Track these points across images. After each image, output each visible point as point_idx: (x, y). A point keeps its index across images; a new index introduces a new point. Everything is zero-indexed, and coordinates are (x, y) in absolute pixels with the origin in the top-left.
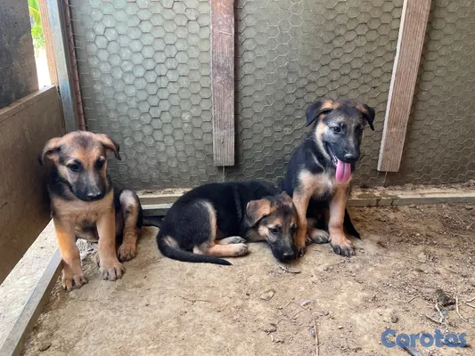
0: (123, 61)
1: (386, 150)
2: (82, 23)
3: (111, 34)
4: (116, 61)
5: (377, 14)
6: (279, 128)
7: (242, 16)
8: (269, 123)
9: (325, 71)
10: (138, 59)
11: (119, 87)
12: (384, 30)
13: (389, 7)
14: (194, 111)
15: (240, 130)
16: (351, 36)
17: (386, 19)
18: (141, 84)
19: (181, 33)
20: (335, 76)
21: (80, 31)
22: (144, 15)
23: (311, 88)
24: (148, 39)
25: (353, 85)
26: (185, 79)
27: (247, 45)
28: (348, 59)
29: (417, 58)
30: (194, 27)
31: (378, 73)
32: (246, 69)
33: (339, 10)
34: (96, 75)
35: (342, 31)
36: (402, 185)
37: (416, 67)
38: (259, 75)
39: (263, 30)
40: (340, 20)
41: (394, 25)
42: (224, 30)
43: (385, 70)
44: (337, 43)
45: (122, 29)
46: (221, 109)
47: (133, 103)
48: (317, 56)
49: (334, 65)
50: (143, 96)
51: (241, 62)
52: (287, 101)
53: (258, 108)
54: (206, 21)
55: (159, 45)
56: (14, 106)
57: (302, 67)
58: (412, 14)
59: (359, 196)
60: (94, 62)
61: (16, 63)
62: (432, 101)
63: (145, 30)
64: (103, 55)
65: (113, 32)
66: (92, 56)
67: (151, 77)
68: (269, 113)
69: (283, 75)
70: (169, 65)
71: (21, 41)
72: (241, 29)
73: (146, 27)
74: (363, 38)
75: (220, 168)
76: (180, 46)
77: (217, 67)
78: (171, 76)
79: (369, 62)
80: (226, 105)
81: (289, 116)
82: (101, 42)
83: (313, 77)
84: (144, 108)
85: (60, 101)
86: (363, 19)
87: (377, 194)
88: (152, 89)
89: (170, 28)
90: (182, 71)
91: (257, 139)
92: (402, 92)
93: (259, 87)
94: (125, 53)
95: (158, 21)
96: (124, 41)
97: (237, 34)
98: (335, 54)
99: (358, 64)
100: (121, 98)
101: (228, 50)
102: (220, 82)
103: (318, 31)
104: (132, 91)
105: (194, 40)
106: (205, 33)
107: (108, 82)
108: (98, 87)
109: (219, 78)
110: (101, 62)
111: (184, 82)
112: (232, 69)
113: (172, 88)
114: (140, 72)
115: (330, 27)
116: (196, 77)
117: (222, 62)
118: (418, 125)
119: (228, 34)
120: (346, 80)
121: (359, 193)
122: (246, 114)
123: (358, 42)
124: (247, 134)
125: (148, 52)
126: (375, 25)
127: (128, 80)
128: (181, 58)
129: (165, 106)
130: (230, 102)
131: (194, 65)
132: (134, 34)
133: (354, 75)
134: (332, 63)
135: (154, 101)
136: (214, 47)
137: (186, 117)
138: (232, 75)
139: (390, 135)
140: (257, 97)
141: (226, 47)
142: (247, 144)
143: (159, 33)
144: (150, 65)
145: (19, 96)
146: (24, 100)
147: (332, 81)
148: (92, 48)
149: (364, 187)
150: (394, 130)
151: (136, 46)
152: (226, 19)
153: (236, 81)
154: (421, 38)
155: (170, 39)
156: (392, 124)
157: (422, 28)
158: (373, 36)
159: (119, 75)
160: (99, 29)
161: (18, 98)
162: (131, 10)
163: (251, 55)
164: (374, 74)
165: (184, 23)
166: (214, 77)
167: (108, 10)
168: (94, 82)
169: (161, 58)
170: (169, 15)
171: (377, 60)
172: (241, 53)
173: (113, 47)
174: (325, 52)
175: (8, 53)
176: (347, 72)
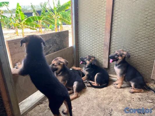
0: (86, 42)
1: (153, 73)
2: (80, 34)
3: (84, 36)
4: (85, 42)
5: (152, 35)
7: (112, 34)
9: (134, 49)
10: (89, 42)
11: (85, 47)
12: (154, 39)
14: (100, 54)
16: (142, 40)
18: (89, 47)
19: (98, 37)
20: (137, 50)
22: (91, 33)
24: (91, 38)
25: (143, 53)
27: (113, 40)
28: (141, 46)
30: (101, 36)
32: (112, 46)
33: (139, 33)
34: (81, 44)
35: (140, 39)
39: (117, 37)
40: (139, 36)
42: (107, 37)
43: (154, 50)
44: (138, 42)
45: (86, 36)
47: (87, 51)
48: (132, 45)
49: (137, 47)
50: (89, 49)
51: (111, 44)
54: (104, 35)
55: (93, 39)
56: (62, 50)
57: (128, 47)
60: (81, 42)
61: (64, 42)
63: (91, 36)
64: (83, 40)
67: (91, 46)
70: (95, 44)
71: (66, 38)
73: (91, 35)
74: (146, 41)
76: (98, 40)
78: (95, 46)
79: (149, 48)
80: (106, 54)
82: (82, 38)
83: (131, 50)
84: (89, 52)
85: (73, 49)
86: (146, 36)
87: (150, 85)
88: (91, 48)
89: (96, 36)
90: (98, 45)
94: (87, 40)
95: (94, 34)
96: (87, 38)
97: (111, 38)
98: (137, 45)
99: (145, 48)
100: (85, 49)
101: (108, 41)
103: (132, 38)
104: (87, 48)
105: (101, 39)
106: (103, 37)
107: (83, 46)
108: (81, 47)
109: (105, 47)
110: (82, 42)
111: (98, 47)
112: (109, 46)
113: (95, 48)
114: (89, 44)
115: (136, 38)
116: (100, 46)
117: (106, 44)
119: (108, 38)
120: (141, 52)
123: (145, 42)
125: (91, 41)
126: (151, 38)
127: (86, 46)
128: (98, 42)
129: (93, 52)
131: (100, 44)
132: (89, 37)
133: (143, 51)
135: (91, 51)
136: (105, 40)
137: (98, 55)
138: (109, 47)
143: (94, 37)
144: (91, 43)
146: (64, 49)
148: (81, 39)
151: (89, 39)
152: (108, 35)
153: (110, 48)
155: (96, 38)
158: (150, 41)
159: (85, 45)
160: (82, 35)
161: (63, 48)
162: (89, 32)
163: (114, 43)
164: (150, 51)
165: (99, 35)
166: (104, 47)
167: (84, 32)
168: (80, 46)
169: (93, 42)
170: (96, 33)
171: (151, 47)
172: (112, 42)
173: (85, 39)
174: (134, 44)
175: (62, 41)
176: (141, 49)
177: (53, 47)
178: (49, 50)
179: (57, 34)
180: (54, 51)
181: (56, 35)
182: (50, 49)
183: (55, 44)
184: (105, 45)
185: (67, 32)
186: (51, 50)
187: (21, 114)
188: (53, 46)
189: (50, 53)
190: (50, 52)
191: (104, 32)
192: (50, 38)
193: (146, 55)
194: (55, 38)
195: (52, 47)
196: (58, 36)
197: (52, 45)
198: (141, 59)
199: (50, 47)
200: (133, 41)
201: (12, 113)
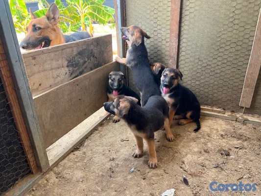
1: (243, 97)
5: (241, 39)
6: (194, 81)
7: (181, 38)
8: (189, 79)
9: (215, 61)
12: (245, 46)
13: (247, 36)
16: (227, 48)
17: (247, 41)
20: (219, 63)
23: (209, 67)
25: (228, 68)
27: (183, 49)
28: (226, 57)
30: (164, 42)
32: (181, 58)
33: (223, 36)
35: (223, 45)
36: (252, 114)
38: (187, 60)
39: (189, 44)
40: (222, 41)
41: (250, 43)
42: (174, 44)
43: (245, 62)
44: (221, 50)
48: (211, 55)
49: (220, 59)
51: (180, 55)
52: (198, 71)
54: (168, 40)
55: (152, 48)
56: (102, 67)
57: (205, 59)
59: (228, 115)
61: (105, 54)
68: (190, 75)
69: (197, 61)
70: (154, 55)
71: (108, 47)
72: (181, 43)
74: (234, 49)
79: (236, 59)
81: (198, 77)
83: (210, 63)
86: (234, 41)
87: (238, 116)
92: (252, 73)
93: (187, 65)
97: (179, 45)
98: (220, 54)
99: (231, 59)
102: (171, 62)
103: (212, 45)
106: (168, 44)
112: (176, 58)
115: (218, 44)
117: (172, 55)
120: (225, 65)
121: (230, 114)
123: (231, 50)
126: (239, 43)
133: (228, 64)
134: (218, 58)
136: (170, 49)
138: (176, 60)
139: (245, 91)
140: (185, 69)
141: (174, 50)
145: (105, 63)
146: (106, 65)
149: (233, 112)
150: (247, 89)
152: (175, 40)
153: (178, 62)
155: (156, 46)
156: (247, 86)
158: (239, 48)
163: (184, 53)
164: (239, 64)
165: (161, 41)
166: (170, 60)
170: (156, 38)
171: (241, 58)
172: (180, 52)
174: (215, 54)
175: (103, 52)
176: (225, 62)
177: (89, 63)
178: (83, 67)
179: (95, 41)
180: (91, 69)
181: (92, 42)
182: (85, 65)
183: (92, 58)
184: (171, 57)
185: (110, 36)
186: (86, 68)
187: (50, 165)
188: (89, 61)
189: (85, 73)
190: (85, 70)
191: (168, 36)
192: (84, 47)
193: (232, 70)
194: (92, 47)
195: (87, 63)
196: (96, 44)
197: (88, 60)
198: (226, 76)
199: (85, 62)
200: (214, 48)
201: (36, 163)
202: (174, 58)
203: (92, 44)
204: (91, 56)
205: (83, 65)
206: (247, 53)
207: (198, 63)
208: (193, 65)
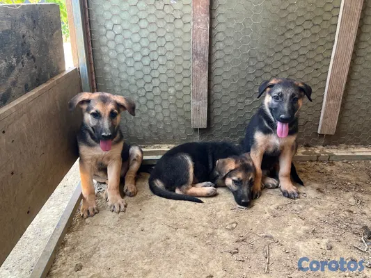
0: (126, 49)
1: (325, 117)
2: (97, 22)
3: (118, 29)
4: (121, 49)
5: (320, 12)
6: (241, 100)
7: (215, 15)
8: (233, 96)
9: (278, 57)
10: (137, 48)
11: (123, 68)
12: (325, 25)
13: (329, 8)
14: (177, 86)
15: (212, 101)
16: (299, 30)
17: (327, 16)
18: (139, 66)
19: (169, 28)
20: (286, 60)
21: (95, 27)
22: (142, 15)
23: (268, 69)
24: (144, 33)
25: (301, 67)
26: (171, 62)
27: (219, 37)
28: (296, 47)
29: (351, 47)
30: (179, 24)
31: (319, 58)
32: (217, 55)
33: (291, 9)
34: (106, 59)
35: (292, 26)
36: (337, 144)
37: (350, 53)
38: (227, 60)
39: (231, 25)
40: (290, 18)
41: (333, 21)
42: (202, 26)
43: (326, 56)
44: (288, 35)
45: (126, 25)
46: (198, 84)
47: (133, 80)
48: (272, 45)
49: (286, 52)
50: (140, 75)
51: (214, 50)
52: (248, 79)
53: (226, 85)
54: (188, 19)
55: (153, 38)
56: (50, 83)
57: (261, 54)
58: (348, 12)
59: (303, 153)
60: (104, 50)
61: (51, 52)
62: (362, 80)
63: (142, 26)
64: (111, 45)
65: (119, 28)
66: (104, 45)
67: (146, 61)
68: (234, 88)
69: (246, 59)
70: (160, 52)
71: (55, 36)
72: (215, 24)
73: (143, 24)
74: (309, 32)
75: (196, 130)
76: (168, 37)
77: (196, 53)
78: (161, 60)
79: (313, 50)
80: (202, 82)
81: (249, 90)
82: (110, 35)
83: (269, 61)
84: (141, 84)
85: (80, 78)
86: (308, 17)
87: (317, 151)
88: (147, 70)
89: (161, 24)
90: (170, 56)
91: (225, 108)
92: (338, 73)
93: (228, 69)
94: (128, 43)
95: (152, 19)
96: (127, 34)
97: (211, 28)
98: (286, 43)
99: (304, 51)
100: (124, 76)
101: (204, 40)
102: (198, 65)
103: (274, 26)
104: (132, 71)
105: (179, 33)
107: (115, 65)
108: (107, 69)
109: (197, 62)
110: (110, 50)
111: (170, 65)
112: (207, 56)
113: (162, 69)
114: (138, 57)
115: (283, 23)
116: (180, 61)
117: (199, 49)
118: (350, 99)
119: (204, 28)
120: (294, 64)
121: (303, 151)
122: (217, 89)
123: (304, 34)
124: (216, 104)
125: (144, 43)
126: (318, 21)
127: (129, 64)
128: (169, 47)
129: (156, 82)
130: (205, 80)
131: (179, 52)
132: (135, 29)
133: (301, 60)
134: (284, 51)
135: (148, 79)
136: (194, 39)
137: (172, 91)
138: (207, 60)
139: (328, 106)
140: (225, 76)
141: (203, 38)
142: (217, 112)
143: (154, 28)
144: (146, 52)
145: (53, 75)
146: (56, 78)
147: (284, 64)
148: (104, 40)
149: (307, 146)
150: (331, 102)
151: (136, 38)
152: (203, 18)
153: (210, 64)
154: (354, 31)
155: (161, 33)
156: (331, 97)
157: (355, 24)
158: (316, 30)
159: (123, 59)
160: (109, 26)
161: (51, 77)
162: (132, 11)
163: (221, 45)
164: (316, 59)
165: (172, 21)
166: (193, 61)
167: (116, 11)
168: (105, 65)
169: (154, 47)
170: (160, 15)
171: (320, 48)
172: (214, 43)
173: (119, 39)
174: (278, 42)
175: (46, 44)
176: (295, 57)
177: (20, 70)
178: (9, 81)
180: (27, 90)
181: (23, 16)
182: (12, 78)
183: (26, 59)
184: (196, 54)
186: (14, 83)
188: (20, 65)
189: (15, 98)
190: (14, 91)
191: (188, 10)
192: (7, 26)
193: (307, 72)
194: (23, 29)
195: (16, 71)
196: (30, 21)
197: (18, 62)
199: (11, 68)
200: (276, 33)
202: (204, 56)
203: (23, 20)
204: (23, 52)
205: (8, 75)
206: (328, 38)
207: (248, 62)
208: (239, 68)
